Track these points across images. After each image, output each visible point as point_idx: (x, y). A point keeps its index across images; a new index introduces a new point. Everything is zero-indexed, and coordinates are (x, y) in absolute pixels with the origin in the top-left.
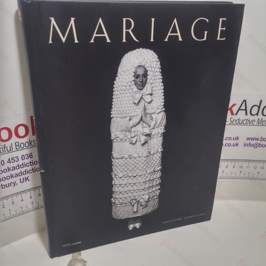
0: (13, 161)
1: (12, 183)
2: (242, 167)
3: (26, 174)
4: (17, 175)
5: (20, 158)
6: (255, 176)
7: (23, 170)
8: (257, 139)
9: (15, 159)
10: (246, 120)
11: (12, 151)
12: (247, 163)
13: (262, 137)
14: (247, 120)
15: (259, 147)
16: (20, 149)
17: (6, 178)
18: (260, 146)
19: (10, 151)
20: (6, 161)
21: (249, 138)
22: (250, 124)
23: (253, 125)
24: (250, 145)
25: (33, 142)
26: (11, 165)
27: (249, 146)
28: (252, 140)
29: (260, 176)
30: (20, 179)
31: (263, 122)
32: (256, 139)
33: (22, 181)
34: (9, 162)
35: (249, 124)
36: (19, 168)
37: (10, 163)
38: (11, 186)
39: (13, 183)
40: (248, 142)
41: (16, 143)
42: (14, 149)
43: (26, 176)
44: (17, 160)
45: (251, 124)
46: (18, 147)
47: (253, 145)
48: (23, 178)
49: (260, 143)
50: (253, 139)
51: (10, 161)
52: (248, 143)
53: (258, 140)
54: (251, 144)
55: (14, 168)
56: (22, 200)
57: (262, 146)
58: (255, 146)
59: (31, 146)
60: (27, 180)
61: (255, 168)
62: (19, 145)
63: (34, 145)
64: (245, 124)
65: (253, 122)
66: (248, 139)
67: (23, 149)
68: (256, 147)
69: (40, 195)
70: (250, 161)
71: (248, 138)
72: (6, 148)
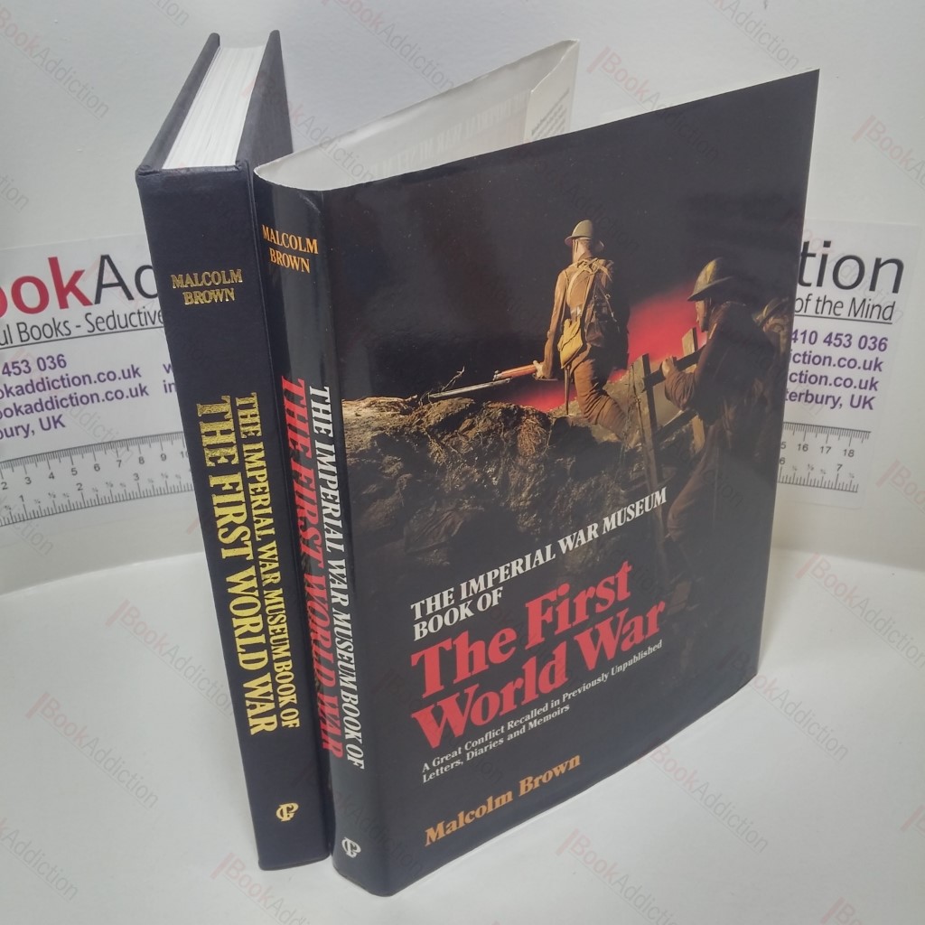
4: (30, 409)
7: (45, 396)
11: (10, 344)
16: (32, 340)
19: (7, 343)
25: (62, 324)
26: (13, 381)
30: (40, 420)
33: (46, 426)
34: (7, 371)
37: (10, 375)
41: (18, 324)
42: (16, 341)
46: (25, 336)
48: (48, 418)
55: (22, 390)
56: (52, 476)
59: (60, 336)
60: (58, 425)
62: (28, 330)
63: (66, 335)
67: (38, 341)
69: (97, 469)
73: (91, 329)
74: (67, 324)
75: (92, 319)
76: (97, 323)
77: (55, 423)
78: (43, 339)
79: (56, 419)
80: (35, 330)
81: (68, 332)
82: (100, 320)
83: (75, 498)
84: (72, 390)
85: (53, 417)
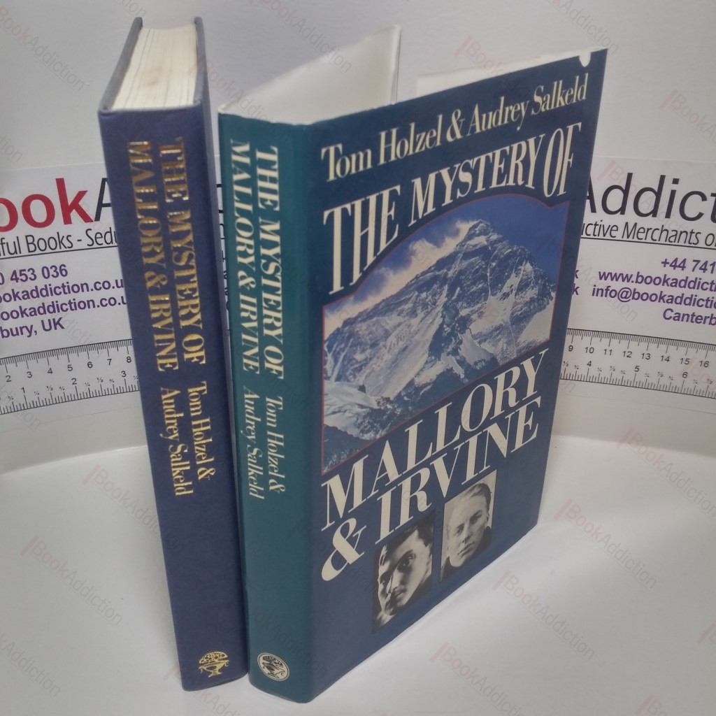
0: (24, 278)
1: (23, 327)
2: (591, 351)
3: (54, 311)
4: (34, 312)
5: (38, 273)
6: (629, 376)
7: (48, 301)
8: (627, 278)
9: (26, 273)
10: (594, 226)
11: (19, 254)
12: (606, 341)
13: (638, 273)
14: (596, 225)
15: (633, 298)
16: (38, 251)
17: (10, 315)
18: (636, 296)
19: (16, 253)
20: (7, 276)
21: (604, 273)
22: (604, 235)
23: (613, 239)
24: (609, 292)
25: (65, 238)
26: (20, 287)
27: (606, 296)
28: (612, 280)
29: (641, 377)
30: (42, 321)
31: (638, 232)
32: (624, 276)
33: (47, 327)
34: (14, 277)
35: (601, 236)
36: (38, 296)
37: (17, 282)
38: (22, 334)
39: (26, 327)
40: (603, 284)
41: (26, 236)
42: (24, 251)
43: (56, 316)
44: (33, 277)
45: (608, 236)
46: (32, 248)
47: (618, 292)
48: (49, 320)
49: (635, 289)
50: (615, 277)
51: (16, 276)
52: (604, 288)
53: (628, 281)
54: (611, 289)
55: (27, 295)
56: (50, 372)
57: (640, 296)
58: (623, 296)
59: (63, 249)
60: (58, 326)
61: (627, 354)
62: (36, 243)
63: (69, 247)
64: (592, 236)
65: (611, 230)
66: (603, 276)
67: (43, 252)
68: (625, 298)
69: (90, 366)
70: (611, 335)
71: (602, 274)
72: (5, 246)
73: (91, 243)
74: (69, 238)
75: (92, 234)
76: (96, 238)
77: (55, 325)
78: (48, 250)
79: (56, 321)
80: (42, 243)
81: (70, 245)
82: (99, 236)
83: (70, 390)
84: (72, 296)
85: (54, 320)
